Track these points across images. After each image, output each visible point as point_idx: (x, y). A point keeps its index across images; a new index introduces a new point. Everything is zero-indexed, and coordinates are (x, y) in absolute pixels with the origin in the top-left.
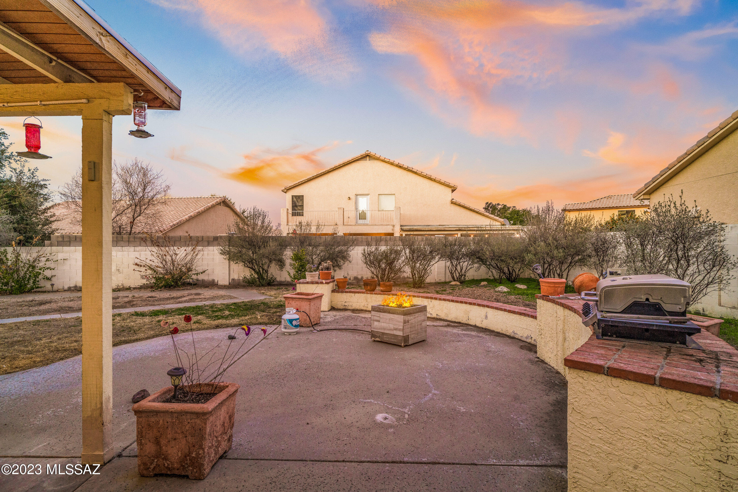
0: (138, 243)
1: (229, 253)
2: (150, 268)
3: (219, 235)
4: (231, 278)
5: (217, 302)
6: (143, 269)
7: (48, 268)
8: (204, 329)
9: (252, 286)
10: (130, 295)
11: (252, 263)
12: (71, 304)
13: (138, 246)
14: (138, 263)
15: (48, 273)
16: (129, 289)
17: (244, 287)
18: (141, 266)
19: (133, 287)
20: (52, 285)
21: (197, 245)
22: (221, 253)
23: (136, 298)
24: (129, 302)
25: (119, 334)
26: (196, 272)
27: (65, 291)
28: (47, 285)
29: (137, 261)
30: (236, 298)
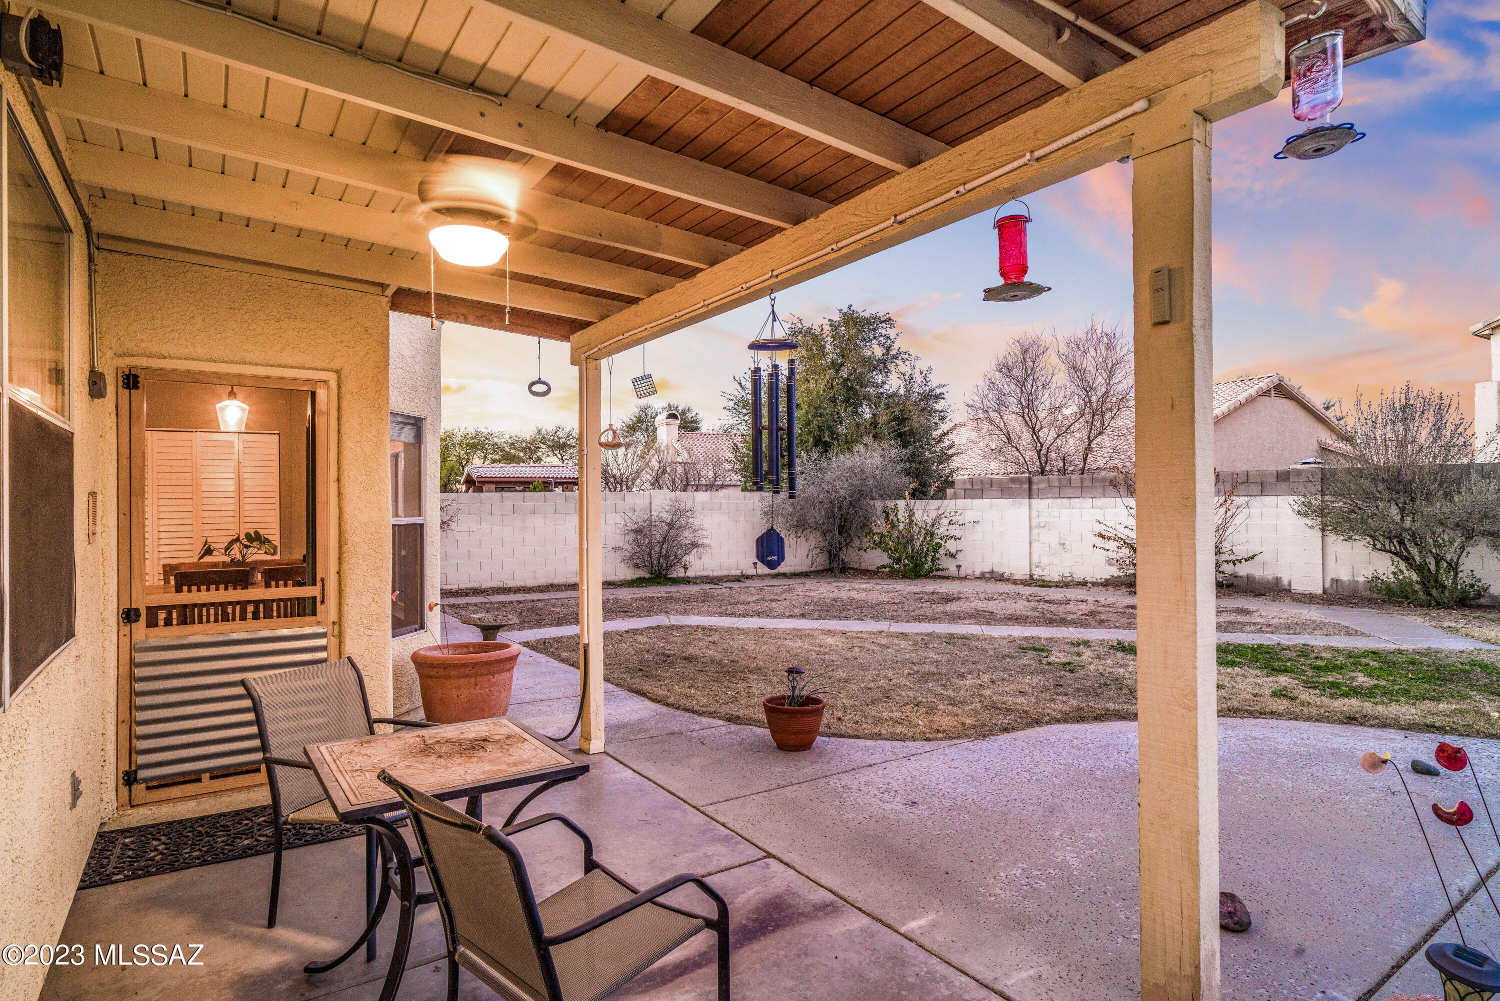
0: (1100, 490)
1: (1322, 512)
2: (1125, 543)
3: (1291, 467)
4: (1331, 575)
5: (1317, 641)
6: (1112, 545)
7: (951, 537)
8: (1310, 719)
9: (1400, 604)
10: (1091, 599)
11: (1401, 542)
12: (991, 606)
13: (1100, 497)
14: (1103, 533)
15: (951, 546)
16: (1083, 584)
17: (1372, 603)
18: (1109, 539)
19: (1090, 580)
20: (959, 567)
21: (1232, 493)
22: (1299, 513)
23: (1104, 606)
24: (1092, 614)
25: (1099, 690)
26: (1233, 557)
27: (977, 578)
28: (950, 566)
29: (1100, 528)
30: (1362, 633)
